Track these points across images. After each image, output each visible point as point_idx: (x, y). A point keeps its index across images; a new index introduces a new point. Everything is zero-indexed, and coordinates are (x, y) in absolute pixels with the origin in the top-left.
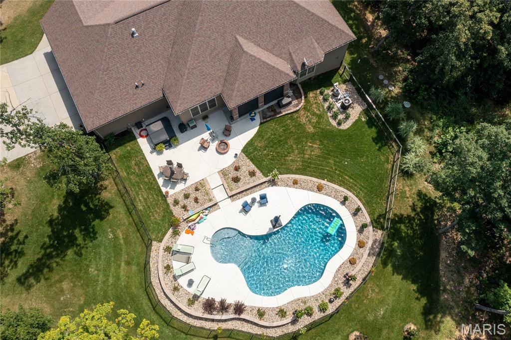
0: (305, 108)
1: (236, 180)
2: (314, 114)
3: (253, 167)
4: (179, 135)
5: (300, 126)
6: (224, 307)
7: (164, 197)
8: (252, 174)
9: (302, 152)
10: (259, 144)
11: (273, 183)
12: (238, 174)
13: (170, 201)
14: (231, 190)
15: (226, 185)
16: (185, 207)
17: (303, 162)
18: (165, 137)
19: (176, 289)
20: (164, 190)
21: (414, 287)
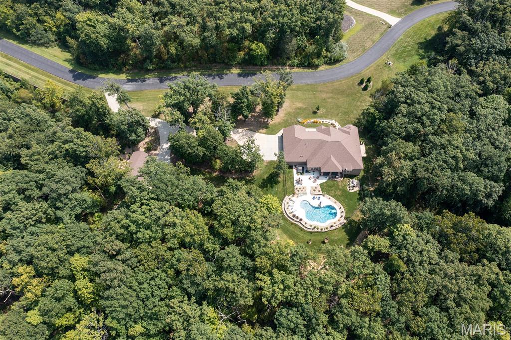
0: (342, 181)
1: (315, 190)
2: (344, 184)
3: (320, 189)
4: (305, 173)
5: (338, 185)
6: (297, 218)
7: (294, 186)
8: (319, 191)
9: (336, 192)
10: (325, 185)
11: (324, 195)
13: (295, 188)
14: (312, 192)
15: (311, 190)
16: (298, 191)
17: (334, 194)
18: (301, 172)
19: (288, 208)
20: (295, 184)
21: (348, 237)
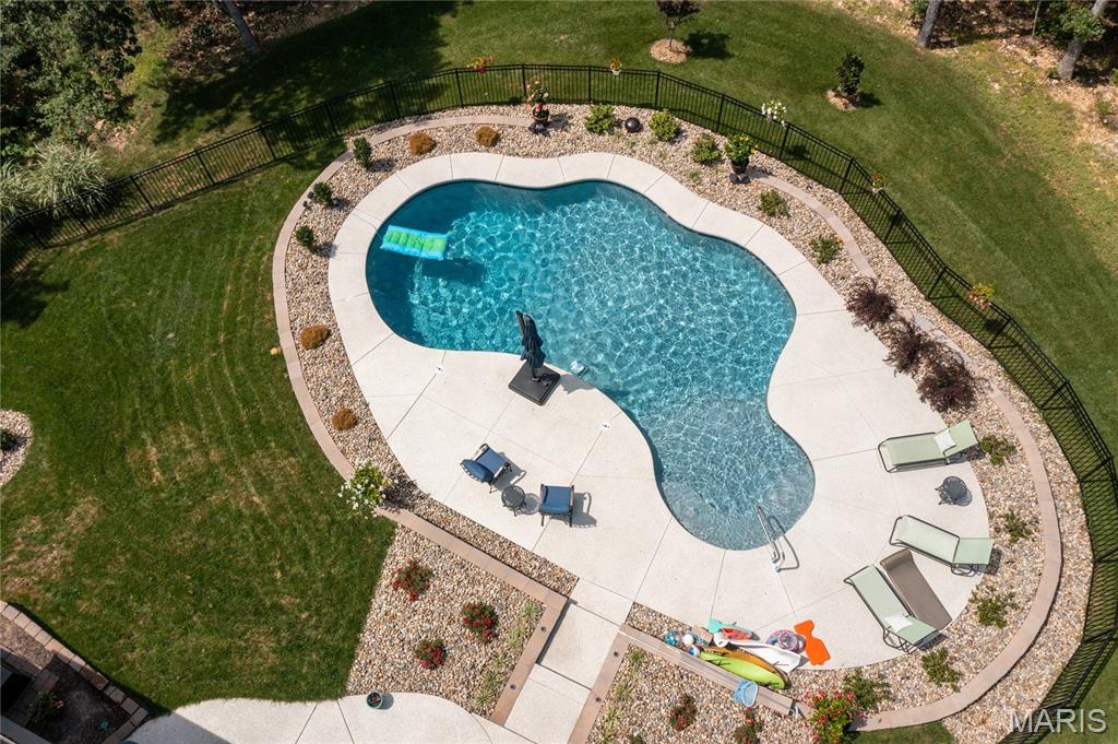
8: (415, 580)
10: (266, 648)
11: (401, 493)
12: (453, 633)
14: (536, 610)
15: (533, 646)
17: (246, 451)
19: (1016, 529)
